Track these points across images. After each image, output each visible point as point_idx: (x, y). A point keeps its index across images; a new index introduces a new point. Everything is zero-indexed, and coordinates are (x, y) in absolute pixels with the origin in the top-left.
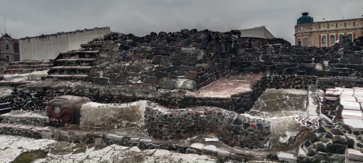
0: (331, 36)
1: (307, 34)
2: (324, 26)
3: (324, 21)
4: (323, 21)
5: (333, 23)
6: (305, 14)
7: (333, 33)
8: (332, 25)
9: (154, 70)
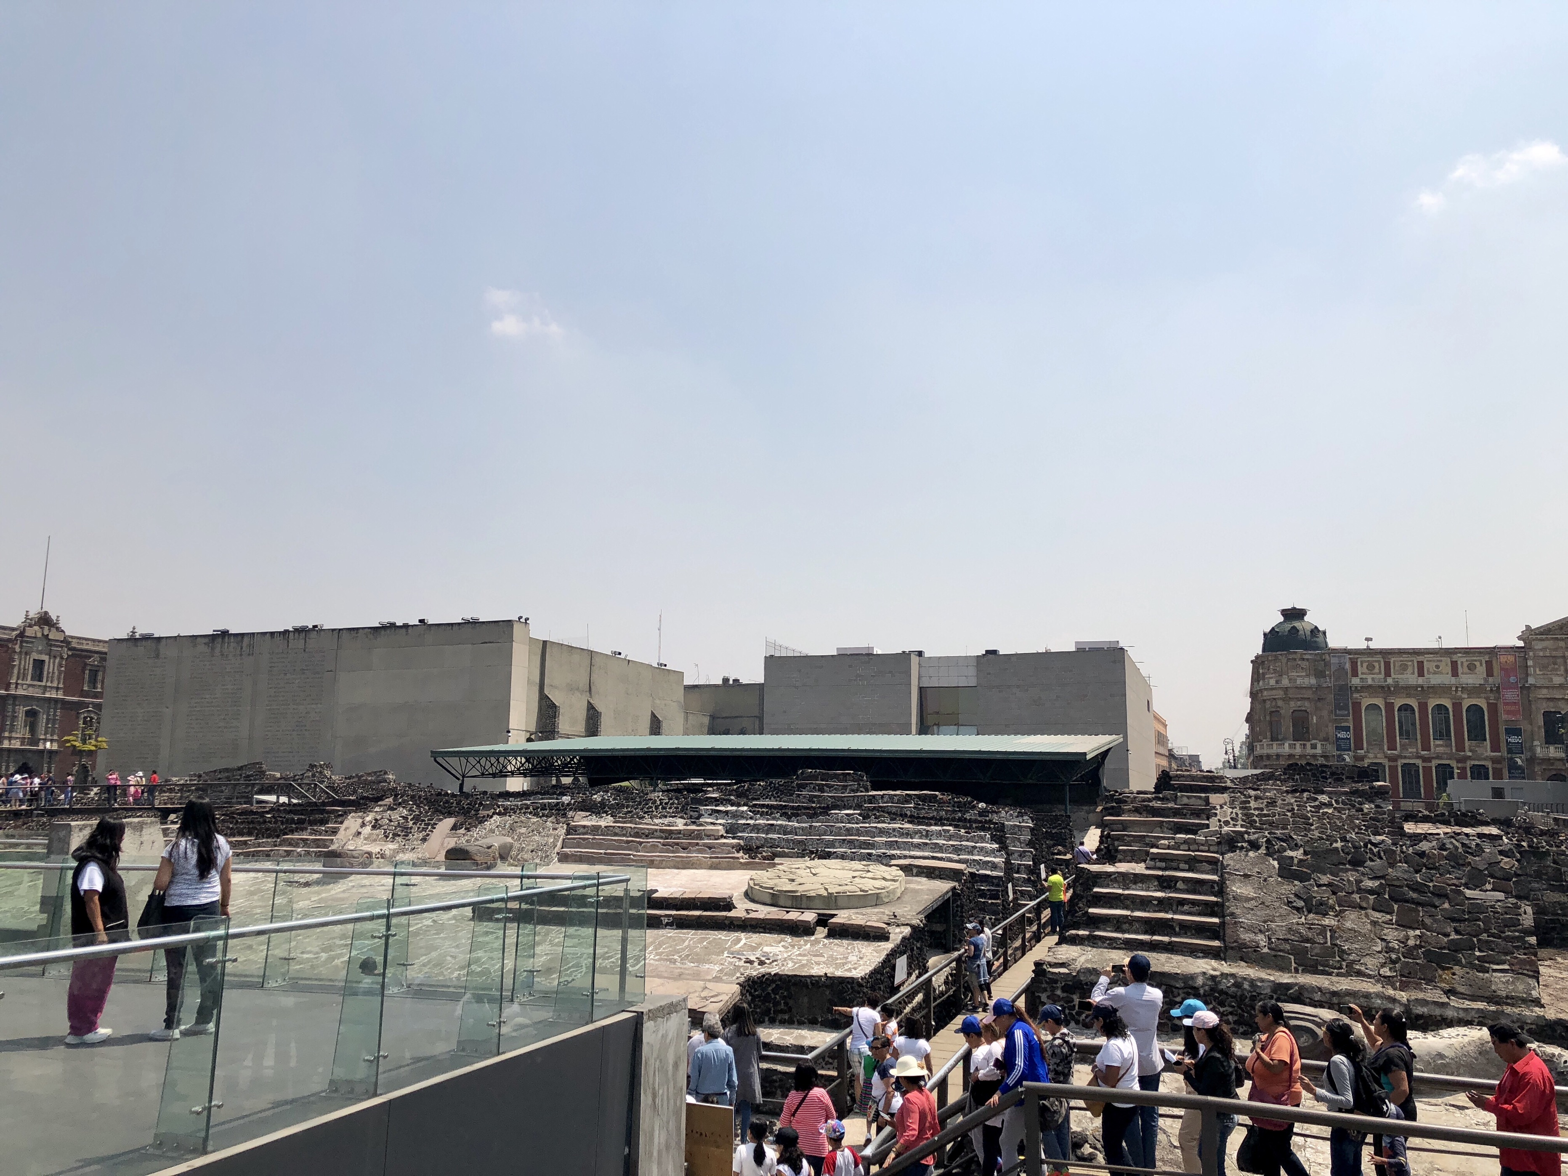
0: (1400, 709)
1: (1308, 694)
2: (1371, 667)
3: (1373, 645)
4: (1363, 645)
5: (1405, 657)
6: (1294, 614)
7: (1409, 696)
8: (1404, 668)
9: (1411, 943)
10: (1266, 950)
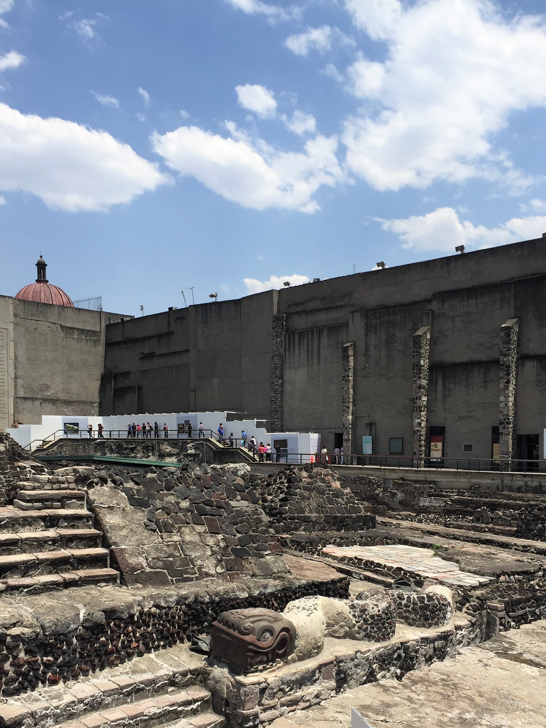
9: (222, 544)
10: (148, 570)
